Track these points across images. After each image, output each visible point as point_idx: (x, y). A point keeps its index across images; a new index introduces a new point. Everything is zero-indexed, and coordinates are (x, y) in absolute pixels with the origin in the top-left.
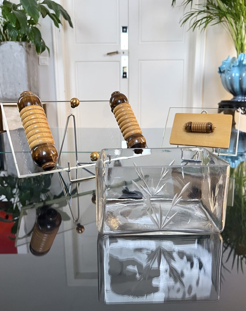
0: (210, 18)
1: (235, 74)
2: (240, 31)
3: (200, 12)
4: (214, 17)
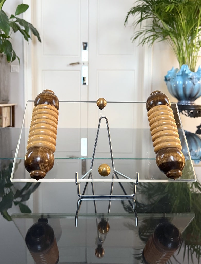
0: (157, 36)
1: (180, 82)
2: (181, 46)
3: (147, 31)
4: (159, 36)
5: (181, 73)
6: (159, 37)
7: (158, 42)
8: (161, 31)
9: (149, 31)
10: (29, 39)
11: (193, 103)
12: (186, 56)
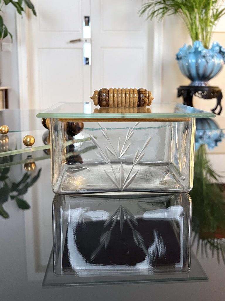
0: (167, 8)
1: (192, 60)
2: (194, 21)
3: (156, 3)
4: (170, 8)
5: (193, 51)
6: (170, 10)
7: (170, 16)
8: (173, 3)
9: (158, 2)
10: (22, 12)
11: (207, 84)
12: (199, 31)
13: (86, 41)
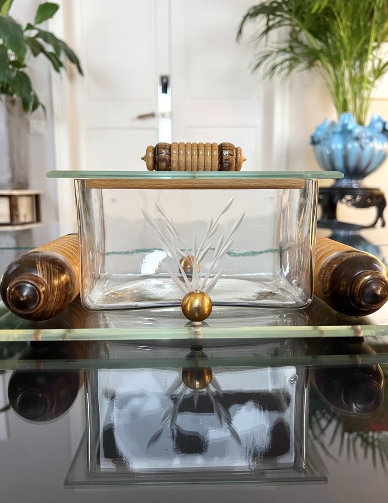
0: (296, 60)
2: (341, 79)
3: (279, 52)
5: (339, 129)
6: (301, 62)
7: (300, 72)
8: (305, 52)
9: (282, 50)
11: (361, 184)
12: (349, 97)
13: (163, 116)
